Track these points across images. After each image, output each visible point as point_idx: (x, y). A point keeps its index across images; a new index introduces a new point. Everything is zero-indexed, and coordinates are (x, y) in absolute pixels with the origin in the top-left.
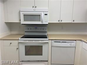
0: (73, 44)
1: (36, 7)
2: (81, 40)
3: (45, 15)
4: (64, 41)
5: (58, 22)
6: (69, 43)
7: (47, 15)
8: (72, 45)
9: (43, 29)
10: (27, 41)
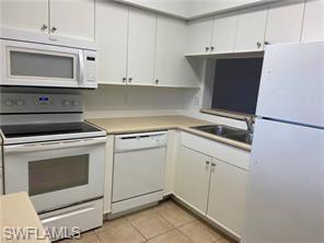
0: (162, 139)
1: (54, 29)
2: (176, 129)
3: (89, 58)
4: (144, 134)
5: (122, 83)
6: (155, 138)
7: (93, 59)
8: (161, 143)
9: (72, 103)
10: (38, 146)
